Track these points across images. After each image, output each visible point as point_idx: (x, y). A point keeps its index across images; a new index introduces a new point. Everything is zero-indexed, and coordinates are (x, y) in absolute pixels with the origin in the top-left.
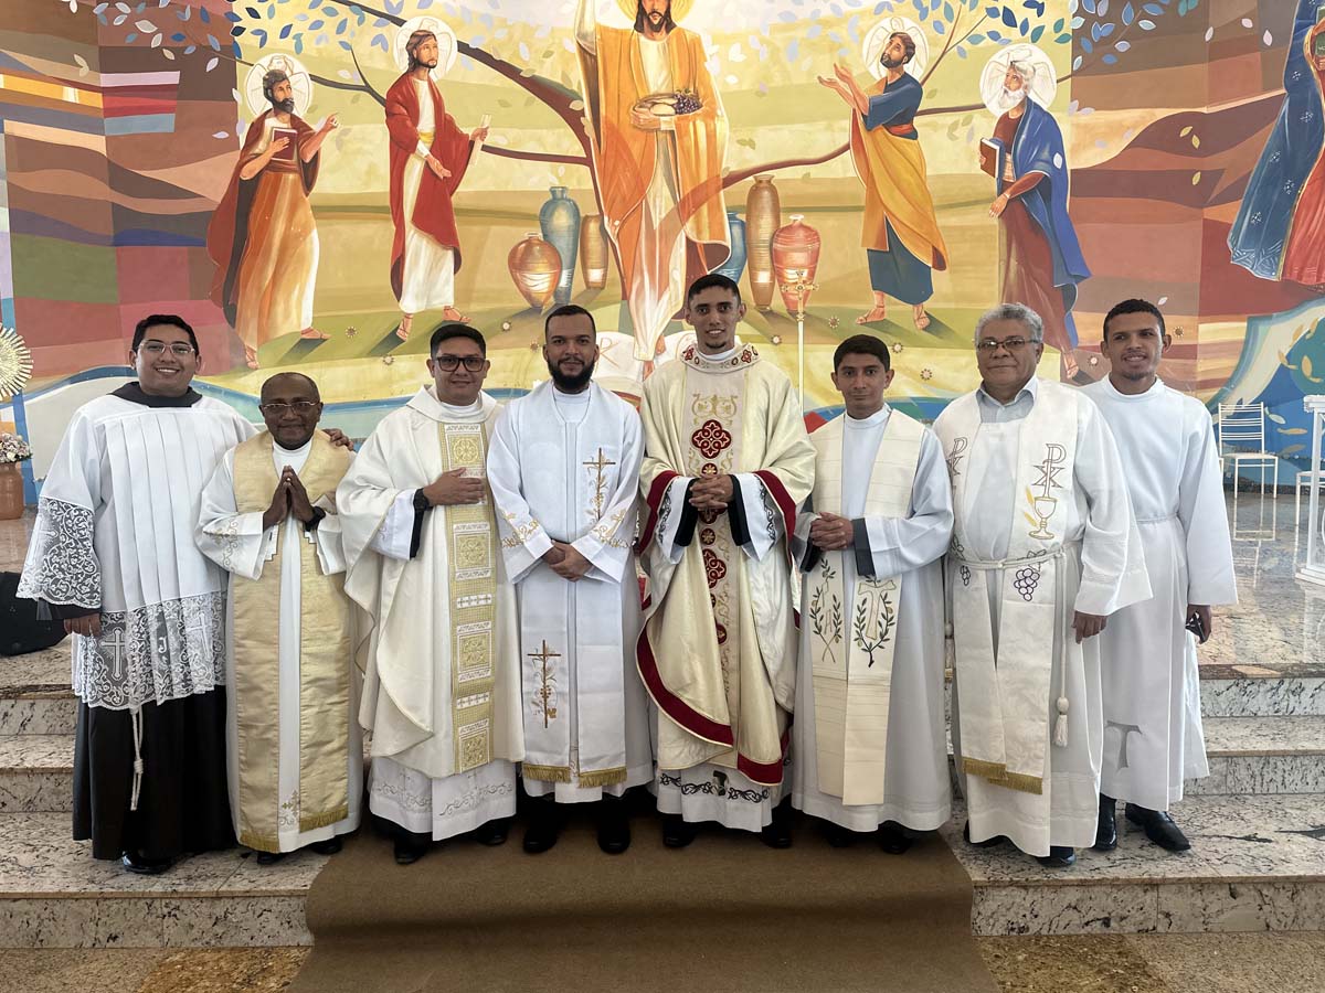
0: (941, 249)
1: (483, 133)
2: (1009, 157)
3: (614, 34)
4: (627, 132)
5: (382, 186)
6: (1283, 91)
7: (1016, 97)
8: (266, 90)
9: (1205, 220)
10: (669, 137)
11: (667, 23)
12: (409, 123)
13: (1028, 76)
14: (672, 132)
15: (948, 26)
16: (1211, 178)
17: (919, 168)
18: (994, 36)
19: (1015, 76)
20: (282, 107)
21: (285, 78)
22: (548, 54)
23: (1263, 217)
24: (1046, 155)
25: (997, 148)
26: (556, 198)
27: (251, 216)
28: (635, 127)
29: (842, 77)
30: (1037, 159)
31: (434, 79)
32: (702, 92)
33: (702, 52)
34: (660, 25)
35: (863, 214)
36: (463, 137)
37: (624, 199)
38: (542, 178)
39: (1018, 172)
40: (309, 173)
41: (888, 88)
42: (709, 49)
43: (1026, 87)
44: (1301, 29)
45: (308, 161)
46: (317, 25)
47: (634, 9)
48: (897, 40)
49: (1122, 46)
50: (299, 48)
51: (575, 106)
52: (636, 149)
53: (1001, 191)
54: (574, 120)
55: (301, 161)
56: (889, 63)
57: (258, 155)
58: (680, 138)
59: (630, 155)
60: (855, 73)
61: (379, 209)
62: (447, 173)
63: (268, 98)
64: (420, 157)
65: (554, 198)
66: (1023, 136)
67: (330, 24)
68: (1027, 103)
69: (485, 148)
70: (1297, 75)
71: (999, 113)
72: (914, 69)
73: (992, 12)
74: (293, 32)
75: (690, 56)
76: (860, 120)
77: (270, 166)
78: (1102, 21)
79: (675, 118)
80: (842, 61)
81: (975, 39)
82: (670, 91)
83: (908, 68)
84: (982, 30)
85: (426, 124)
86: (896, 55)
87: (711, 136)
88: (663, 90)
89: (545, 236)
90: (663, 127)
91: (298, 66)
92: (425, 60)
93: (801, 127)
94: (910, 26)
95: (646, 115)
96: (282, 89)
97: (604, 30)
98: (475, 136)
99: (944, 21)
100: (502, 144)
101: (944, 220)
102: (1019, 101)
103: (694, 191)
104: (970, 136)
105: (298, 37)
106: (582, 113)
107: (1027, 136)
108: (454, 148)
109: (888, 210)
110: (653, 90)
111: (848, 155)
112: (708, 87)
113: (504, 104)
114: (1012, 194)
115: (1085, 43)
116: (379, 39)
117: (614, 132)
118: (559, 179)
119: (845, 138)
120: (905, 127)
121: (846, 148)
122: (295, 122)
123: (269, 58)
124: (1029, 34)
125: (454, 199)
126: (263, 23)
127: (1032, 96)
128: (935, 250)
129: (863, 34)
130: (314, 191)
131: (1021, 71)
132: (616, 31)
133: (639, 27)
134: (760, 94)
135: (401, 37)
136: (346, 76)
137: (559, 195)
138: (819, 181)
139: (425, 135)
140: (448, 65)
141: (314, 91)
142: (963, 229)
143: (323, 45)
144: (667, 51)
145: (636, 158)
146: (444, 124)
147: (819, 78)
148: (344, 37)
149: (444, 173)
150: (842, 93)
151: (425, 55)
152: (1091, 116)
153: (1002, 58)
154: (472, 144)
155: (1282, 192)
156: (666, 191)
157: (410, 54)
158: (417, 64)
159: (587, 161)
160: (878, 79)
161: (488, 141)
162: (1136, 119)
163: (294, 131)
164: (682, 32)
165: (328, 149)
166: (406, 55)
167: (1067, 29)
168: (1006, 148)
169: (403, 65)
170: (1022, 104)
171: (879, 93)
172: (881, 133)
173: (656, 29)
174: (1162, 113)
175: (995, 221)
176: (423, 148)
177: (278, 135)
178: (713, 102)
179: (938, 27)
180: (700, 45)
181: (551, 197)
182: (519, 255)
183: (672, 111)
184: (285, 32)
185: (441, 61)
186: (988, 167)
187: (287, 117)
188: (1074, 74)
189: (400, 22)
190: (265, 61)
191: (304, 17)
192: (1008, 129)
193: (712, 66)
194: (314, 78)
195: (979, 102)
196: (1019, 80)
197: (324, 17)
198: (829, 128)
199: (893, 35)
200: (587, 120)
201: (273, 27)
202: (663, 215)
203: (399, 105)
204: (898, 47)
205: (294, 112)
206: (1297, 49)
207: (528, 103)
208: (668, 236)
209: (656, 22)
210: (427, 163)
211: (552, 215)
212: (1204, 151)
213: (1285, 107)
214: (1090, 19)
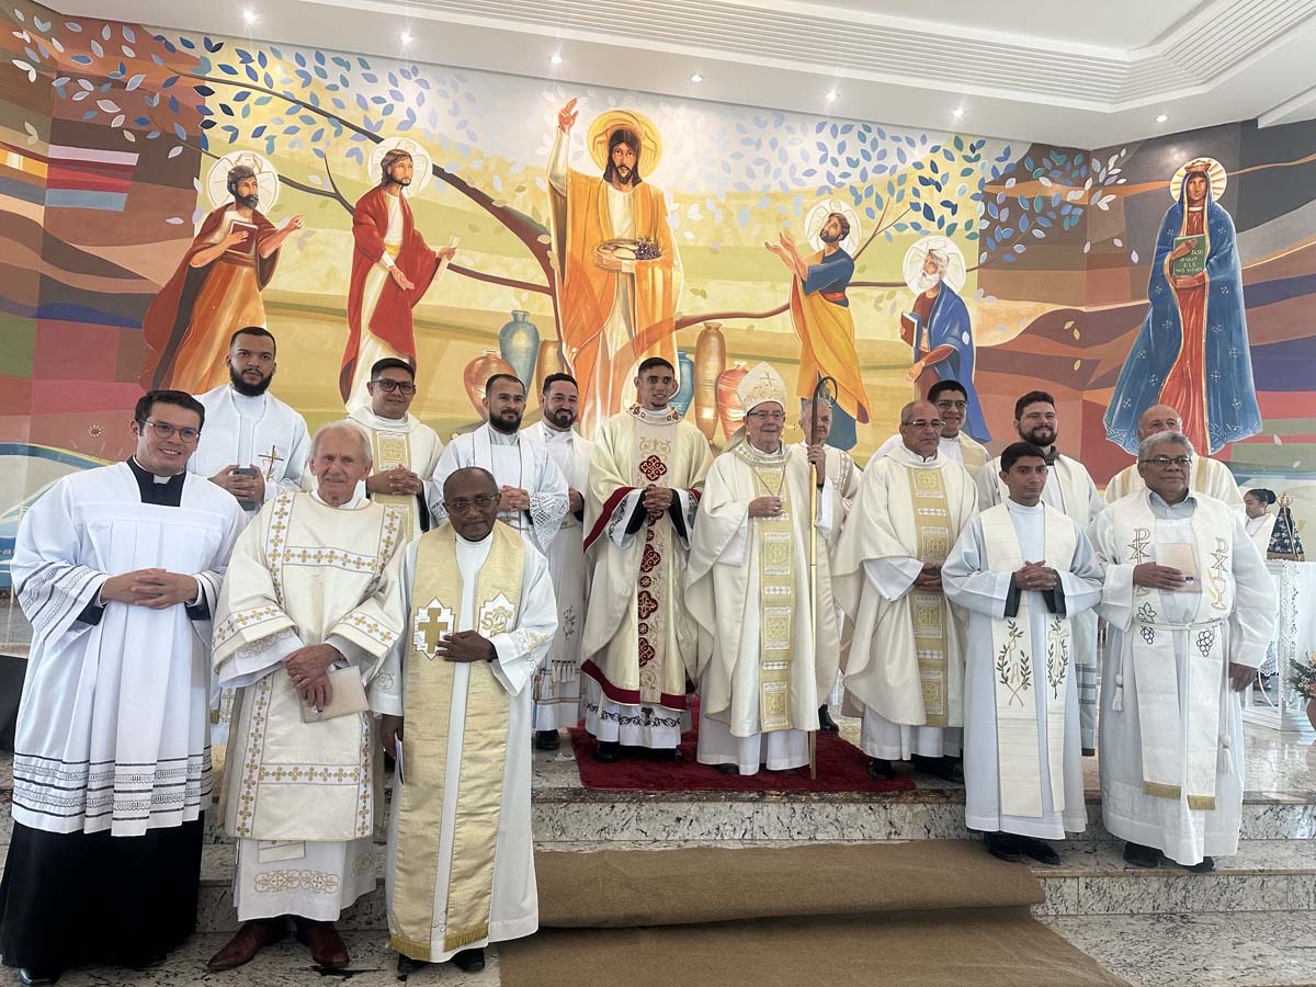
0: (865, 405)
1: (450, 253)
2: (925, 331)
3: (583, 180)
4: (590, 269)
5: (341, 290)
6: (1148, 301)
7: (932, 280)
8: (230, 184)
9: (1084, 401)
10: (629, 279)
11: (634, 177)
12: (376, 234)
13: (944, 263)
14: (632, 275)
15: (878, 214)
16: (1088, 366)
17: (848, 331)
18: (916, 226)
19: (932, 262)
20: (245, 202)
21: (253, 175)
22: (520, 189)
23: (1133, 402)
24: (956, 332)
25: (916, 322)
26: (517, 321)
27: (197, 304)
28: (598, 265)
29: (787, 246)
30: (948, 335)
31: (406, 196)
32: (661, 243)
33: (664, 207)
34: (627, 178)
35: (798, 367)
36: (430, 254)
37: (582, 329)
38: (505, 302)
39: (933, 344)
40: (265, 269)
41: (825, 259)
42: (671, 206)
43: (941, 273)
44: (1161, 253)
45: (265, 257)
46: (292, 130)
47: (605, 161)
48: (835, 220)
49: (1019, 249)
50: (270, 149)
51: (542, 239)
52: (597, 286)
53: (918, 359)
54: (541, 252)
55: (258, 256)
56: (827, 238)
57: (213, 245)
58: (639, 281)
59: (591, 291)
60: (798, 243)
61: (336, 312)
62: (411, 286)
63: (232, 192)
64: (384, 267)
65: (516, 321)
66: (938, 314)
67: (306, 132)
68: (941, 286)
69: (451, 267)
70: (1159, 290)
71: (918, 292)
72: (849, 246)
73: (915, 207)
74: (266, 133)
75: (653, 209)
76: (800, 285)
77: (225, 257)
78: (1004, 225)
79: (636, 262)
80: (787, 232)
81: (901, 227)
82: (633, 238)
83: (843, 244)
84: (906, 220)
85: (394, 236)
86: (833, 232)
87: (667, 283)
88: (626, 236)
89: (503, 354)
90: (624, 269)
91: (267, 166)
92: (399, 178)
93: (749, 284)
94: (846, 209)
95: (608, 256)
96: (247, 185)
97: (575, 175)
98: (442, 254)
99: (875, 209)
100: (469, 266)
101: (869, 380)
102: (934, 284)
103: (648, 330)
104: (893, 309)
105: (271, 139)
106: (549, 247)
107: (941, 314)
108: (419, 262)
109: (820, 365)
110: (617, 235)
111: (788, 313)
112: (668, 239)
113: (473, 228)
114: (927, 362)
115: (991, 244)
116: (353, 152)
117: (579, 269)
118: (522, 304)
119: (786, 299)
120: (839, 295)
121: (787, 307)
122: (257, 218)
123: (239, 153)
124: (944, 228)
125: (415, 311)
126: (234, 121)
127: (945, 280)
128: (860, 405)
129: (806, 211)
130: (268, 286)
131: (937, 258)
132: (587, 178)
133: (608, 177)
134: (714, 251)
135: (377, 153)
136: (316, 182)
137: (521, 319)
138: (761, 333)
139: (391, 247)
140: (420, 184)
141: (281, 193)
142: (885, 389)
143: (298, 151)
144: (631, 203)
145: (596, 293)
146: (412, 239)
147: (766, 244)
148: (320, 146)
149: (407, 285)
150: (784, 258)
151: (399, 173)
152: (992, 303)
153: (922, 246)
154: (438, 261)
155: (1148, 385)
156: (623, 326)
157: (385, 170)
158: (390, 180)
159: (551, 291)
160: (817, 251)
161: (455, 261)
162: (1032, 310)
163: (255, 227)
164: (647, 187)
165: (288, 249)
166: (381, 171)
167: (976, 229)
168: (923, 323)
169: (376, 179)
170: (937, 286)
171: (817, 263)
172: (817, 298)
173: (625, 181)
174: (1050, 308)
175: (912, 385)
176: (388, 259)
177: (237, 228)
178: (671, 253)
179: (870, 213)
180: (663, 201)
181: (512, 319)
182: (476, 370)
183: (634, 256)
184: (258, 132)
185: (414, 180)
186: (907, 337)
187: (249, 212)
188: (980, 266)
189: (378, 140)
190: (233, 156)
191: (279, 121)
192: (925, 306)
193: (672, 222)
194: (282, 179)
195: (901, 281)
196: (936, 266)
197: (300, 124)
198: (773, 288)
199: (832, 215)
200: (553, 254)
201: (246, 126)
202: (619, 348)
203: (368, 216)
204: (835, 225)
205: (258, 208)
206: (1158, 269)
207: (497, 231)
208: (622, 367)
209: (624, 175)
210: (391, 274)
211: (511, 336)
212: (1082, 344)
213: (1150, 314)
214: (994, 223)
